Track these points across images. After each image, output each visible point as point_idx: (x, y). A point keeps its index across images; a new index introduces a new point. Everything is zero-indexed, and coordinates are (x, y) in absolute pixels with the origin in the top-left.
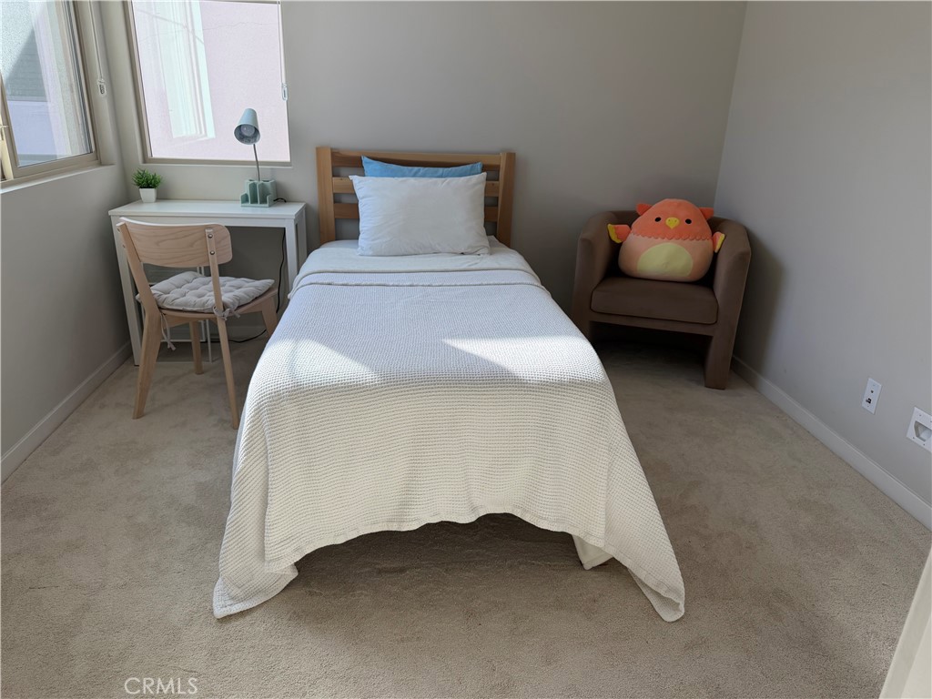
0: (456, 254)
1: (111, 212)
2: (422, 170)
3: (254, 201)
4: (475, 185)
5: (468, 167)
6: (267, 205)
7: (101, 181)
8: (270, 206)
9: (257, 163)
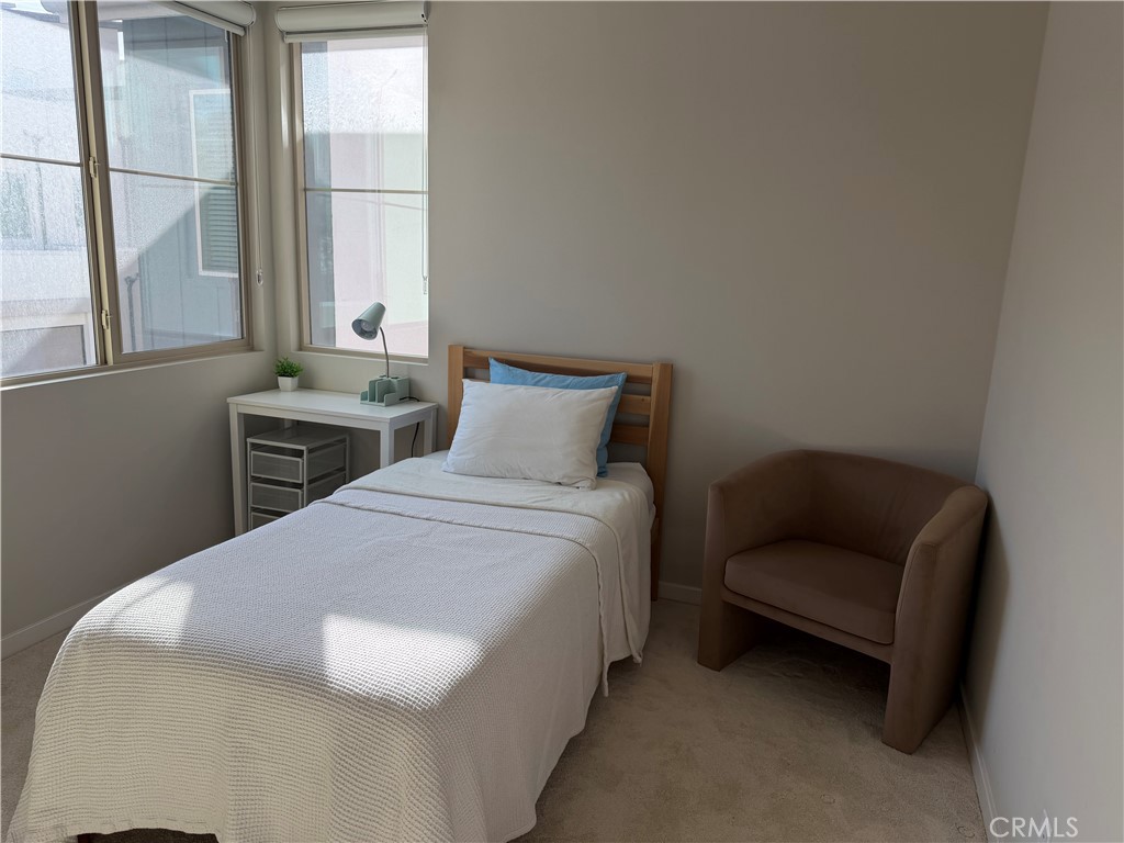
0: (549, 482)
1: (229, 400)
2: (549, 376)
3: (373, 399)
4: (594, 400)
5: (607, 377)
6: (383, 404)
7: (247, 365)
8: (386, 406)
9: (387, 356)
